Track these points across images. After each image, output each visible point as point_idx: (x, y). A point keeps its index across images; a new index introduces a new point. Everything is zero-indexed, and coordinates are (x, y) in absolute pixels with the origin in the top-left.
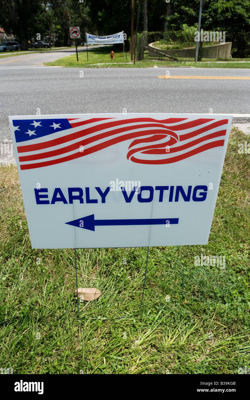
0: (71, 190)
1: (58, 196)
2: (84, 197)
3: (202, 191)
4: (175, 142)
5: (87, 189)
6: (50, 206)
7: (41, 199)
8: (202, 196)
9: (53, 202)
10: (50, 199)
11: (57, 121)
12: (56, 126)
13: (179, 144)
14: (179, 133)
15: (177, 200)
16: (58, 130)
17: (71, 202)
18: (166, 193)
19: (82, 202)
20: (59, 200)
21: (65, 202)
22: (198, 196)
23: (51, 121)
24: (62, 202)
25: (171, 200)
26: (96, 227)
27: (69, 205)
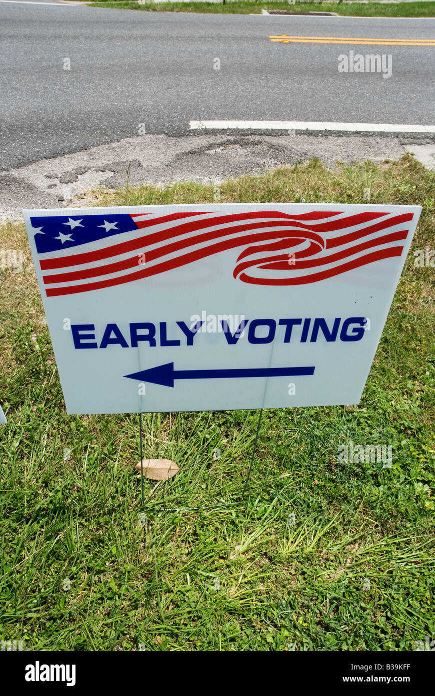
0: (134, 327)
1: (113, 336)
2: (157, 337)
3: (358, 325)
4: (319, 250)
5: (163, 326)
6: (99, 351)
7: (82, 341)
8: (356, 334)
9: (104, 345)
10: (98, 340)
11: (111, 218)
12: (108, 226)
13: (325, 253)
14: (326, 236)
15: (314, 339)
16: (112, 232)
17: (134, 344)
18: (297, 330)
19: (153, 344)
20: (113, 341)
21: (125, 345)
22: (350, 333)
23: (101, 219)
24: (119, 345)
25: (304, 339)
26: (176, 381)
27: (130, 349)
